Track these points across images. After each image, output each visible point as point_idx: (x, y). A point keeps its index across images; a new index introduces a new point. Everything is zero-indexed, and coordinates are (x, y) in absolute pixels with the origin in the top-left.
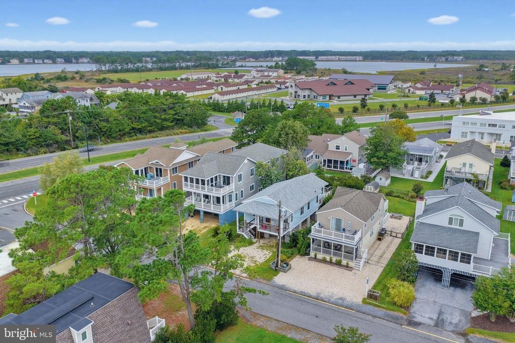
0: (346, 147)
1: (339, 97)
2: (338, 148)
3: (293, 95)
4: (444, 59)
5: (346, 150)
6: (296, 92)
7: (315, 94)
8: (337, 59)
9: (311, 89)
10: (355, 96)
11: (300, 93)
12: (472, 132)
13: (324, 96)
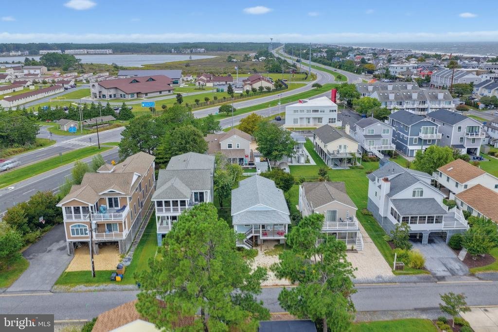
0: (238, 144)
1: (146, 94)
2: (230, 146)
3: (98, 96)
4: (189, 51)
5: (238, 147)
6: (100, 92)
7: (123, 93)
8: (86, 52)
9: (116, 88)
10: (160, 92)
11: (105, 92)
12: (301, 118)
13: (132, 94)
